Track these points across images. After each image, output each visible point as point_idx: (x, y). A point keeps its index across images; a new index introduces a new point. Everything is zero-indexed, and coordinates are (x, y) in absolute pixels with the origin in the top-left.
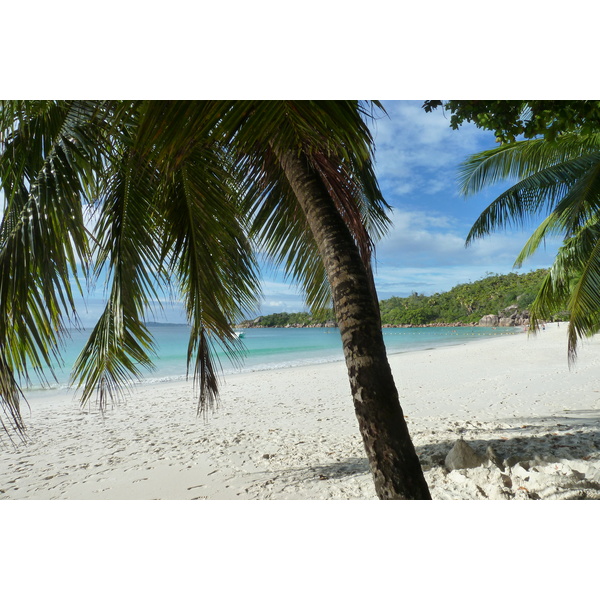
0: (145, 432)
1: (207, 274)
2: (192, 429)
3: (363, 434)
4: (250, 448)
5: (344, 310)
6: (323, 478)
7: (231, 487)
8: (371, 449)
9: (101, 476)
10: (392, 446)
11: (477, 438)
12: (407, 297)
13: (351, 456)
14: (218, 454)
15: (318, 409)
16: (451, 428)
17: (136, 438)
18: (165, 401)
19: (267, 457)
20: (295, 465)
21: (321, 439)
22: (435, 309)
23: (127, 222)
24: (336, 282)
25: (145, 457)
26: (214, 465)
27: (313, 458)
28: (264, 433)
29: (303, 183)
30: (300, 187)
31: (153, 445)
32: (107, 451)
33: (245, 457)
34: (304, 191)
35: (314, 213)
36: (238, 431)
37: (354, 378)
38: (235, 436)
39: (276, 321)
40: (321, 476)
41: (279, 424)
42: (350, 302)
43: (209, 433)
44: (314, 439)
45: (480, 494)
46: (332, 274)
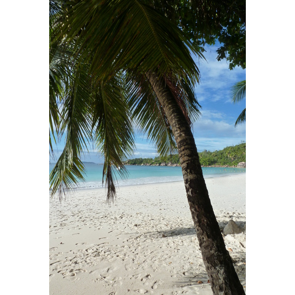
0: (77, 212)
1: (111, 136)
2: (99, 211)
3: (191, 211)
4: (128, 221)
5: (183, 153)
6: (164, 236)
7: (120, 239)
8: (196, 218)
9: (57, 232)
10: (206, 217)
11: (238, 220)
12: (201, 152)
13: (177, 226)
14: (113, 223)
15: (159, 204)
16: (225, 215)
17: (72, 215)
18: (85, 198)
19: (136, 225)
20: (150, 230)
21: (162, 218)
22: (215, 158)
23: (74, 111)
24: (179, 139)
25: (77, 223)
26: (111, 229)
27: (158, 227)
28: (134, 215)
29: (163, 93)
30: (161, 95)
31: (81, 218)
32: (59, 220)
33: (126, 225)
34: (163, 97)
35: (168, 108)
36: (121, 213)
37: (187, 184)
38: (120, 215)
39: (137, 162)
40: (163, 235)
41: (141, 211)
42: (186, 149)
43: (107, 214)
44: (158, 218)
45: (241, 246)
46: (177, 135)
